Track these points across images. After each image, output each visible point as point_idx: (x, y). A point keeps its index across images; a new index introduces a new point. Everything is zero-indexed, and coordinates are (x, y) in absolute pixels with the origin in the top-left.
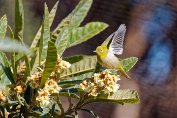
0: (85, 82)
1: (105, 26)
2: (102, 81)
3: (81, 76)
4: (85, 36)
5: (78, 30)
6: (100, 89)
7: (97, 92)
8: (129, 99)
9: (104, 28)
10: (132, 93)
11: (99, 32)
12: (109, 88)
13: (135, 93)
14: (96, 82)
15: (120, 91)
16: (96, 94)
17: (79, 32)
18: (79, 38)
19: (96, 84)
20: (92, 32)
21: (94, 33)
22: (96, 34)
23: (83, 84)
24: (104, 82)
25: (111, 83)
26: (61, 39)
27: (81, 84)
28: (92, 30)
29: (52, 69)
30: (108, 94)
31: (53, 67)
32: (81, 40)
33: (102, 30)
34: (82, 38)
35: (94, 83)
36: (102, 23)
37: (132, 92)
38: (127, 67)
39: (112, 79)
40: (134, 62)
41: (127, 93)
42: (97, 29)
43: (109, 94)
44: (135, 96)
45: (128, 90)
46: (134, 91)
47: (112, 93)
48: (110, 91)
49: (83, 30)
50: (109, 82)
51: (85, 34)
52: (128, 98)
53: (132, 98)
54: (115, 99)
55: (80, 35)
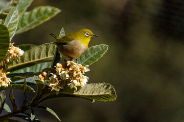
0: (45, 73)
1: (56, 11)
2: (66, 72)
3: (34, 67)
4: (33, 22)
5: (23, 16)
6: (64, 82)
7: (60, 86)
8: (102, 95)
9: (56, 13)
10: (106, 88)
11: (49, 18)
12: (75, 82)
13: (110, 88)
14: (60, 74)
15: (89, 85)
16: (58, 88)
17: (25, 18)
18: (25, 25)
19: (58, 76)
20: (40, 18)
21: (43, 19)
22: (46, 20)
23: (42, 75)
24: (69, 74)
25: (79, 76)
26: (10, 22)
27: (40, 76)
28: (41, 15)
29: (2, 58)
30: (74, 89)
31: (3, 55)
32: (27, 27)
33: (53, 16)
34: (28, 25)
35: (57, 75)
36: (53, 8)
37: (105, 86)
38: (95, 56)
39: (79, 70)
40: (103, 51)
41: (100, 88)
42: (46, 15)
43: (76, 88)
44: (110, 91)
45: (102, 84)
46: (108, 86)
47: (79, 88)
48: (77, 85)
49: (30, 15)
50: (75, 74)
51: (33, 20)
52: (102, 93)
53: (107, 93)
54: (84, 94)
55: (26, 22)
